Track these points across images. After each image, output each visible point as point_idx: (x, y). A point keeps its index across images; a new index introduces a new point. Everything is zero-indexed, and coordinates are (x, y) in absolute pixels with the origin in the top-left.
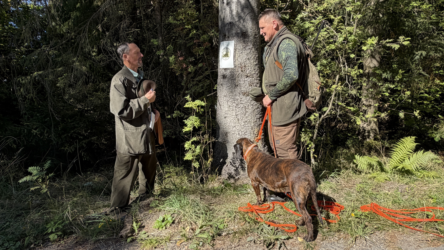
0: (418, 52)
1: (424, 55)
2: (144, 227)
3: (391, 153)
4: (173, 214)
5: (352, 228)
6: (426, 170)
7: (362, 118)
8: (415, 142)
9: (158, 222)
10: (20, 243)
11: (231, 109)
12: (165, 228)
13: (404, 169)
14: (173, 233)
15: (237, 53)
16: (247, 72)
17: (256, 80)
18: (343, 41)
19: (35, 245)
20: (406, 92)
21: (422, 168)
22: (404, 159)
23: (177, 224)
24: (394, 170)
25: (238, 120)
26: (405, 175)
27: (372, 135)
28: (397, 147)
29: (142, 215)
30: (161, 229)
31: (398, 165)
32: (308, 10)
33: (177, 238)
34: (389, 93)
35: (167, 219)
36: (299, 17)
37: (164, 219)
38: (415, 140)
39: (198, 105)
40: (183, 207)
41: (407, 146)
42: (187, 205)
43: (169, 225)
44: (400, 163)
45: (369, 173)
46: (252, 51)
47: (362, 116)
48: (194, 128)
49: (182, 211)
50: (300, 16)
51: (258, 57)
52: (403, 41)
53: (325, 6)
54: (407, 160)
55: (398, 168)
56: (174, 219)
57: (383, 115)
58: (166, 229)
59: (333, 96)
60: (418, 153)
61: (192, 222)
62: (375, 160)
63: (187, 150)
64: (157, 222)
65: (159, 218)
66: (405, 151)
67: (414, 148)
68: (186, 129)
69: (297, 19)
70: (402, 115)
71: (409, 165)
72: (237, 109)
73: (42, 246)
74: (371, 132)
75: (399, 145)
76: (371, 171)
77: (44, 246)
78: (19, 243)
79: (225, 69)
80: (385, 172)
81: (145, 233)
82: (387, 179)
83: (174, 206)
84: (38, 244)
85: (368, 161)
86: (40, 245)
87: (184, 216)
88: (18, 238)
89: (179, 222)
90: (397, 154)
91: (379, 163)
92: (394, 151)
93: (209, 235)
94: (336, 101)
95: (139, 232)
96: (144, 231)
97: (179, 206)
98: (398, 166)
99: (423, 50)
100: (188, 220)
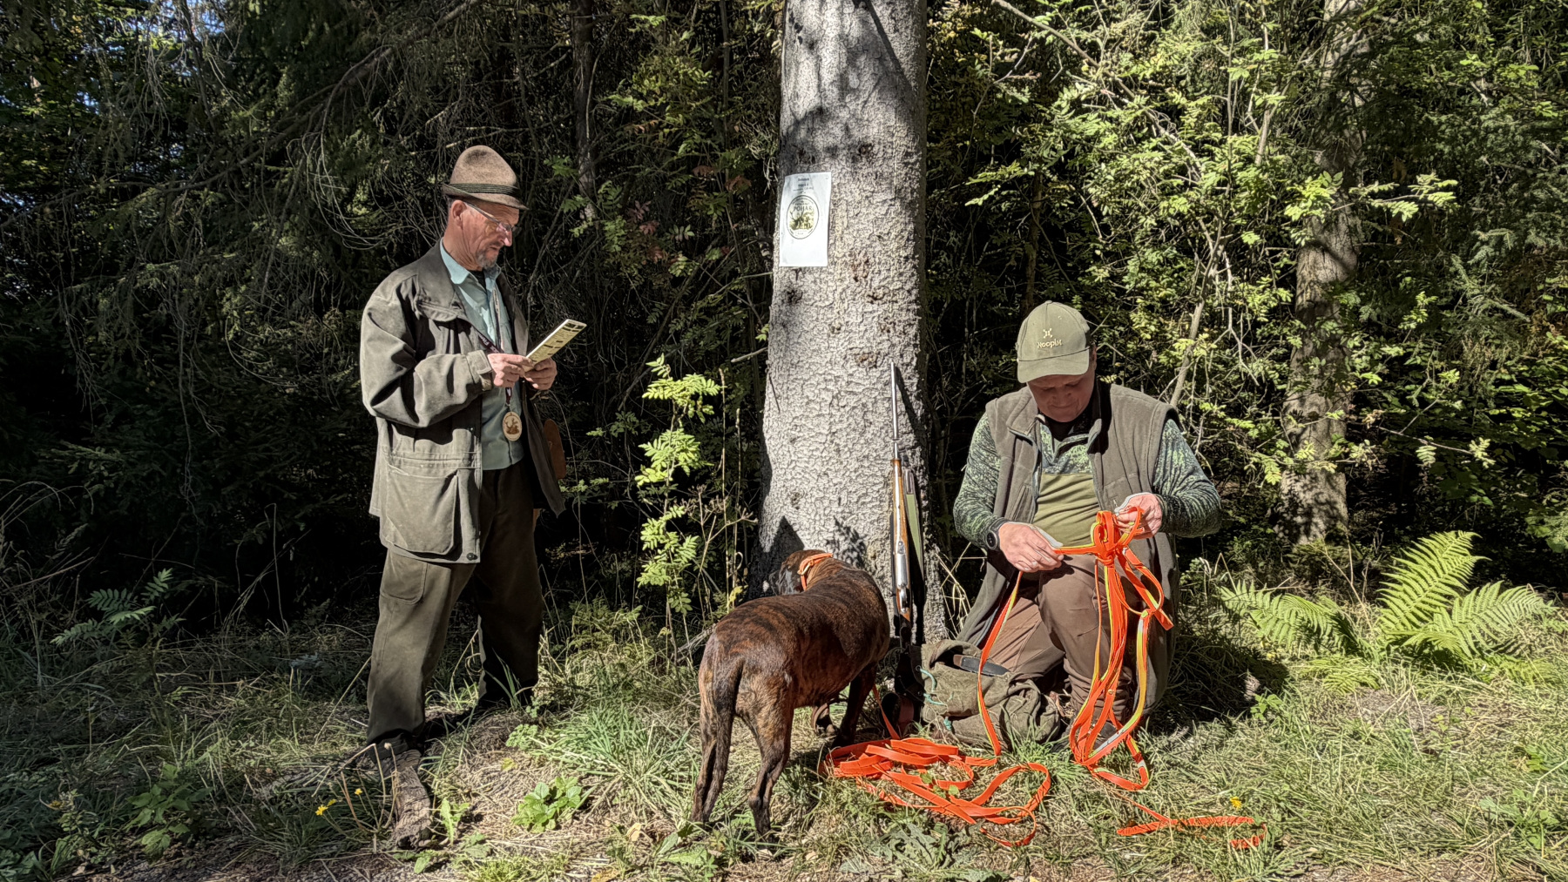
0: (1489, 234)
1: (1510, 244)
2: (479, 818)
3: (1387, 587)
4: (588, 775)
5: (1225, 852)
6: (1510, 654)
7: (1282, 459)
8: (1473, 553)
9: (532, 804)
10: (34, 858)
11: (815, 413)
12: (554, 826)
13: (1432, 647)
14: (583, 844)
15: (842, 217)
16: (875, 284)
17: (904, 313)
18: (1219, 184)
19: (88, 868)
20: (1444, 374)
21: (1495, 649)
22: (1432, 614)
23: (601, 811)
24: (1393, 648)
25: (838, 451)
26: (1432, 669)
27: (1320, 522)
28: (1406, 568)
29: (477, 775)
30: (538, 829)
31: (1409, 633)
32: (1097, 75)
33: (595, 864)
34: (1380, 374)
35: (564, 794)
36: (1065, 97)
37: (553, 792)
38: (1470, 546)
39: (692, 391)
40: (622, 751)
41: (1444, 564)
42: (640, 744)
43: (569, 817)
44: (1418, 627)
45: (1306, 657)
46: (893, 209)
47: (1283, 454)
48: (678, 473)
49: (618, 767)
50: (1067, 95)
51: (915, 231)
52: (1431, 192)
53: (1161, 63)
54: (1441, 616)
55: (1410, 642)
56: (587, 794)
57: (1358, 452)
58: (558, 827)
59: (1181, 377)
60: (1482, 592)
61: (654, 808)
62: (1327, 610)
63: (648, 549)
64: (528, 802)
65: (537, 788)
66: (1436, 584)
67: (1468, 571)
68: (650, 476)
69: (1057, 103)
70: (1426, 453)
71: (1448, 632)
72: (834, 412)
73: (113, 870)
74: (1315, 510)
75: (1414, 561)
76: (1310, 651)
77: (122, 873)
78: (32, 860)
79: (797, 271)
80: (1361, 655)
81: (483, 842)
82: (1370, 681)
83: (593, 746)
84: (102, 864)
85: (1301, 615)
86: (108, 870)
87: (625, 787)
88: (32, 841)
89: (605, 808)
90: (1405, 592)
91: (1340, 623)
92: (1395, 581)
93: (709, 856)
94: (1192, 397)
95: (461, 836)
96: (477, 833)
97: (609, 747)
98: (1410, 637)
99: (1507, 227)
100: (640, 802)
